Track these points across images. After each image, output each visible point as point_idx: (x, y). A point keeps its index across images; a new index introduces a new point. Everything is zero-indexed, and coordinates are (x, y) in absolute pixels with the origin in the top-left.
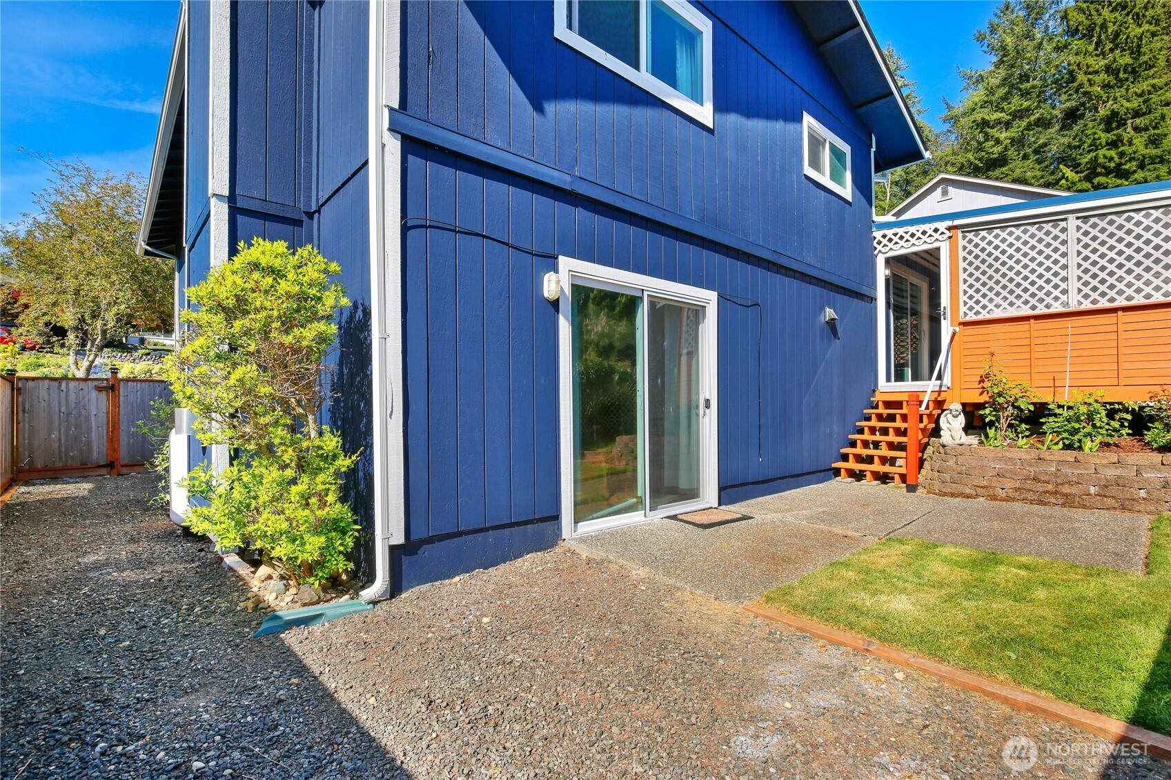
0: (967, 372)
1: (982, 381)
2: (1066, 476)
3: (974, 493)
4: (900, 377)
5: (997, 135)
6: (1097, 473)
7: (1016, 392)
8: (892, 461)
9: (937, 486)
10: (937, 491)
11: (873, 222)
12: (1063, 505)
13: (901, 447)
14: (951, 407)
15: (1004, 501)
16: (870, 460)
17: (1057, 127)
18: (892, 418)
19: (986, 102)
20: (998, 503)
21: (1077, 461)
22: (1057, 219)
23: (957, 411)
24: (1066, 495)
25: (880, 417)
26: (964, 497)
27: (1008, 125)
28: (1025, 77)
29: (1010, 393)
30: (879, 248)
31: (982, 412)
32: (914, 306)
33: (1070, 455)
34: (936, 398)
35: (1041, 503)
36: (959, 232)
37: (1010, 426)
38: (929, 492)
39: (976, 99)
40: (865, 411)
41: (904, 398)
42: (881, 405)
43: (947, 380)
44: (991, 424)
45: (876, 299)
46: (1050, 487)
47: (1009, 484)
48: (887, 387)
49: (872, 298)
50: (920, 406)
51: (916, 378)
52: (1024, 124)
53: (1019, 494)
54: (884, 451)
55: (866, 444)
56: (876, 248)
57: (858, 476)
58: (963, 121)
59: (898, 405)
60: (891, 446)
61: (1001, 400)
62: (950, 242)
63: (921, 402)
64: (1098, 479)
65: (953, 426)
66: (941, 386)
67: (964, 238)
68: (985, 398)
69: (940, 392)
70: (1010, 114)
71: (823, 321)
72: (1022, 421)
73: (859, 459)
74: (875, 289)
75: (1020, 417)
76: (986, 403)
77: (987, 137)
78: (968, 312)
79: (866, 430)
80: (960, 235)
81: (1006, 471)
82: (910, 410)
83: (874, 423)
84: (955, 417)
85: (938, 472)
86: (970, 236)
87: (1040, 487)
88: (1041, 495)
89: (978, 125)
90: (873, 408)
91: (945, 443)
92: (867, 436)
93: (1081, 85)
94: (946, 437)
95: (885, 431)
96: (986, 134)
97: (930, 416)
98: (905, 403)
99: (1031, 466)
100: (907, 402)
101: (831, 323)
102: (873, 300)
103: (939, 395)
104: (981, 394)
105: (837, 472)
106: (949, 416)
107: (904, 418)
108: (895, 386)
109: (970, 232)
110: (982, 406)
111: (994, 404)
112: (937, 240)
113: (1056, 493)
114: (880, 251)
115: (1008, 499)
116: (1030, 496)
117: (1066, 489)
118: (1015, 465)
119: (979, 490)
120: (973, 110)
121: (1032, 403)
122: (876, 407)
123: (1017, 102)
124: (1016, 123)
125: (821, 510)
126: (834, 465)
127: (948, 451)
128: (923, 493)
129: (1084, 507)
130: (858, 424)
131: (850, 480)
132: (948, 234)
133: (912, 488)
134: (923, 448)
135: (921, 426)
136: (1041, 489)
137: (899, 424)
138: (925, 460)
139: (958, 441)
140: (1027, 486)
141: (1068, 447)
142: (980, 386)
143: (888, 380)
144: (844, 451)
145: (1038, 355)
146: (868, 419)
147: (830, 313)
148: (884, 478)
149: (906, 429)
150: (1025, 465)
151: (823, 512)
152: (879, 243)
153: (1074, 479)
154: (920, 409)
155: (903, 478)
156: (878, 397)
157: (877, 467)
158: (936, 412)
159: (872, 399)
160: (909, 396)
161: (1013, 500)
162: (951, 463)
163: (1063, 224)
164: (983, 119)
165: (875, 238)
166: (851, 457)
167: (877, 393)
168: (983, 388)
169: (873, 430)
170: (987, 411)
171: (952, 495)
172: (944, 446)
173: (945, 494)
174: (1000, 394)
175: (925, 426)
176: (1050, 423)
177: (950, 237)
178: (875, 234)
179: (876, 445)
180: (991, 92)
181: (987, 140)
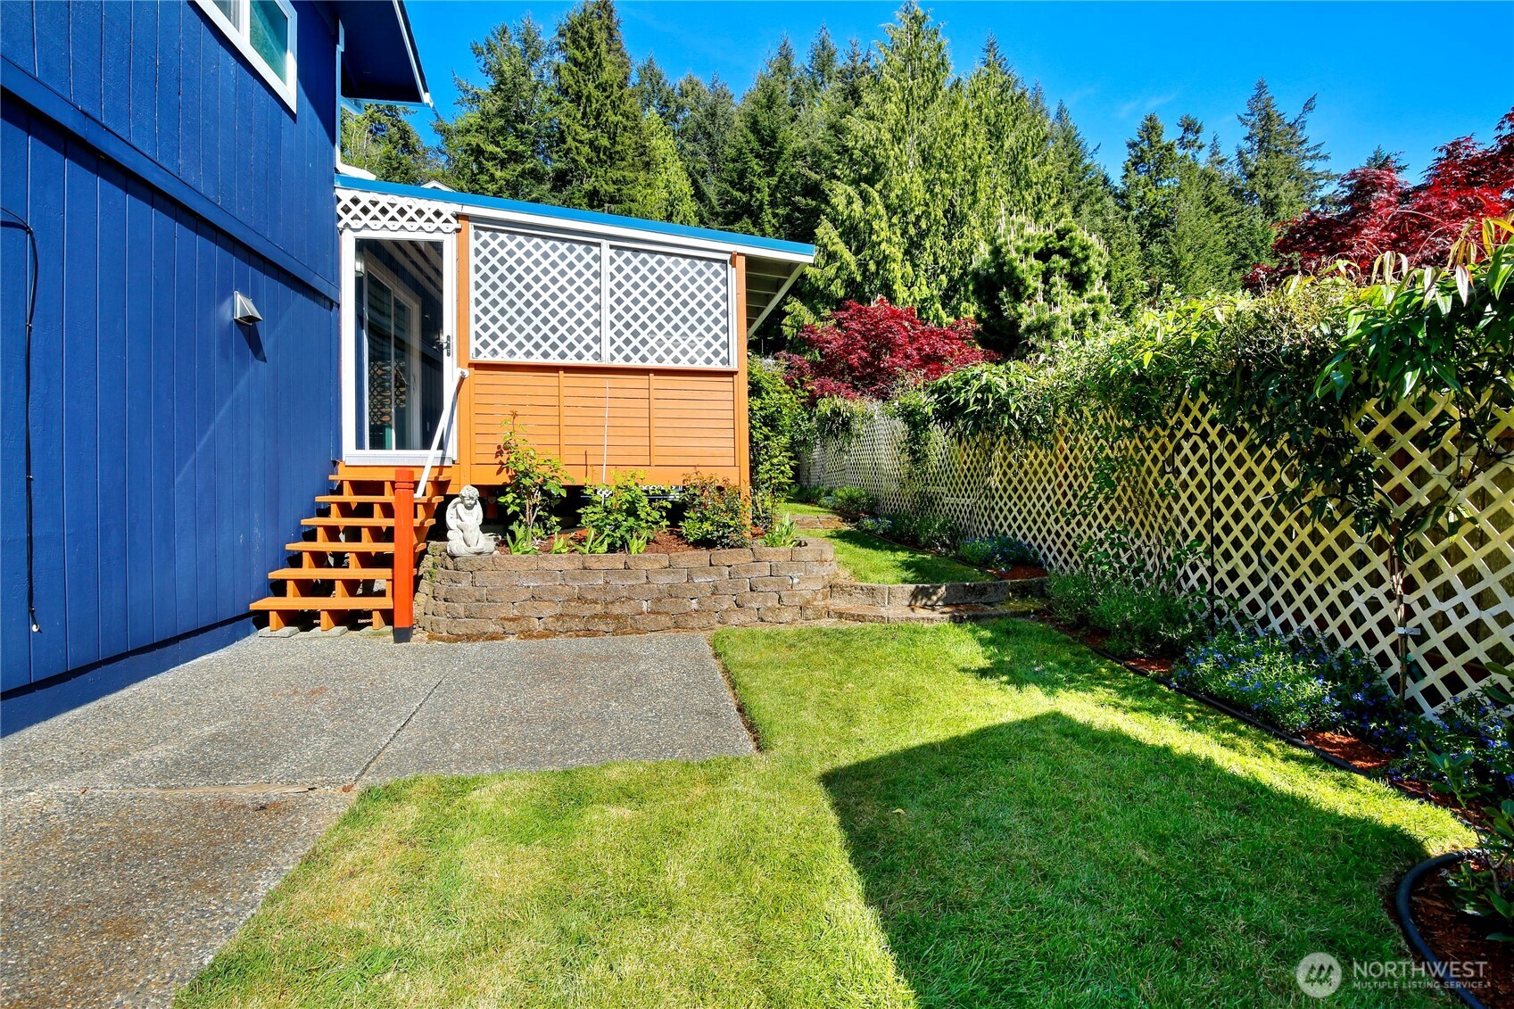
0: (479, 439)
1: (500, 453)
2: (617, 590)
3: (501, 630)
4: (378, 442)
5: (492, 170)
6: (648, 582)
7: (543, 470)
8: (368, 589)
9: (444, 624)
10: (445, 634)
11: (337, 171)
12: (615, 633)
13: (384, 561)
14: (463, 493)
15: (542, 636)
16: (325, 588)
17: (548, 186)
18: (365, 510)
19: (482, 128)
20: (534, 641)
21: (627, 568)
22: (590, 241)
23: (471, 498)
24: (617, 617)
25: (345, 510)
26: (487, 639)
27: (503, 164)
28: (521, 118)
29: (537, 471)
30: (346, 218)
31: (502, 500)
32: (400, 335)
33: (618, 559)
34: (437, 478)
35: (590, 633)
36: (471, 225)
37: (538, 519)
38: (431, 638)
39: (472, 121)
40: (319, 499)
41: (387, 476)
42: (347, 487)
43: (452, 451)
44: (515, 515)
45: (339, 306)
46: (599, 608)
47: (548, 610)
48: (356, 458)
49: (332, 302)
50: (415, 490)
51: (402, 444)
52: (519, 169)
53: (564, 624)
54: (355, 572)
55: (319, 559)
56: (340, 218)
57: (304, 620)
58: (457, 140)
59: (376, 487)
60: (367, 560)
61: (527, 482)
62: (458, 238)
63: (416, 484)
64: (651, 590)
65: (465, 522)
66: (443, 459)
67: (477, 237)
68: (503, 479)
69: (441, 467)
70: (506, 152)
71: (228, 317)
72: (553, 511)
73: (308, 588)
74: (338, 287)
75: (549, 506)
76: (505, 485)
77: (482, 170)
78: (481, 348)
79: (320, 532)
80: (472, 232)
81: (543, 591)
82: (398, 498)
83: (335, 519)
84: (469, 508)
85: (445, 600)
86: (486, 236)
87: (587, 611)
88: (588, 621)
89: (472, 150)
90: (333, 493)
91: (455, 552)
92: (322, 544)
93: (569, 149)
94: (455, 542)
95: (354, 534)
96: (480, 164)
97: (427, 506)
98: (388, 487)
99: (574, 579)
100: (393, 483)
101: (248, 326)
102: (334, 304)
103: (440, 474)
104: (499, 472)
105: (261, 619)
106: (461, 507)
107: (388, 510)
108: (370, 456)
109: (486, 230)
110: (501, 490)
111: (518, 487)
112: (438, 229)
113: (606, 616)
114: (347, 225)
115: (548, 633)
116: (576, 625)
117: (616, 609)
118: (554, 579)
119: (507, 624)
120: (468, 131)
121: (564, 487)
122: (339, 491)
123: (511, 142)
124: (511, 166)
125: (208, 730)
126: (254, 606)
127: (460, 565)
128: (422, 640)
129: (638, 631)
130: (304, 522)
131: (288, 630)
132: (455, 224)
133: (402, 635)
134: (419, 559)
135: (417, 522)
136: (588, 613)
137: (379, 520)
138: (421, 577)
139: (474, 548)
140: (571, 611)
141: (612, 548)
142: (497, 461)
143: (360, 445)
144: (276, 575)
145: (569, 421)
146: (324, 512)
147: (242, 305)
148: (350, 620)
149: (390, 530)
150: (568, 579)
151: (213, 738)
152: (347, 210)
153: (625, 594)
154: (416, 496)
155: (388, 616)
156: (343, 475)
157: (340, 600)
158: (438, 499)
159: (331, 477)
160: (397, 473)
161: (554, 633)
162: (465, 584)
163: (596, 250)
164: (478, 145)
165: (339, 200)
166: (291, 586)
167: (340, 467)
168: (501, 463)
169: (332, 533)
170: (509, 498)
171: (469, 638)
172: (453, 557)
173: (458, 638)
174: (526, 474)
175: (422, 523)
176: (589, 514)
177: (458, 231)
178: (339, 192)
179: (340, 560)
180: (486, 117)
181: (481, 172)
